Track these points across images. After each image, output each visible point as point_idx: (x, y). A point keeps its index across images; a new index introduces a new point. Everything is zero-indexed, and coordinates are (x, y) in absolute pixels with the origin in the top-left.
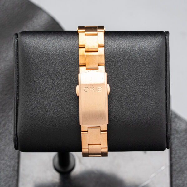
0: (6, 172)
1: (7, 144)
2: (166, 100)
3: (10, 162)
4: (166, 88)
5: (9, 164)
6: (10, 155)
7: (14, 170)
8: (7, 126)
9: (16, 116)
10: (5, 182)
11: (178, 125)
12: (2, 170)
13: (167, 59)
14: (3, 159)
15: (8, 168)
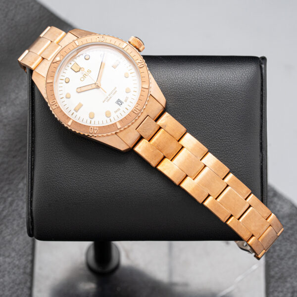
0: (13, 277)
1: (15, 233)
2: (262, 162)
3: (19, 260)
4: (261, 144)
5: (17, 263)
6: (20, 250)
7: (24, 273)
8: (15, 204)
9: (30, 185)
10: (11, 292)
11: (278, 207)
12: (6, 273)
13: (264, 100)
14: (8, 256)
15: (16, 269)
